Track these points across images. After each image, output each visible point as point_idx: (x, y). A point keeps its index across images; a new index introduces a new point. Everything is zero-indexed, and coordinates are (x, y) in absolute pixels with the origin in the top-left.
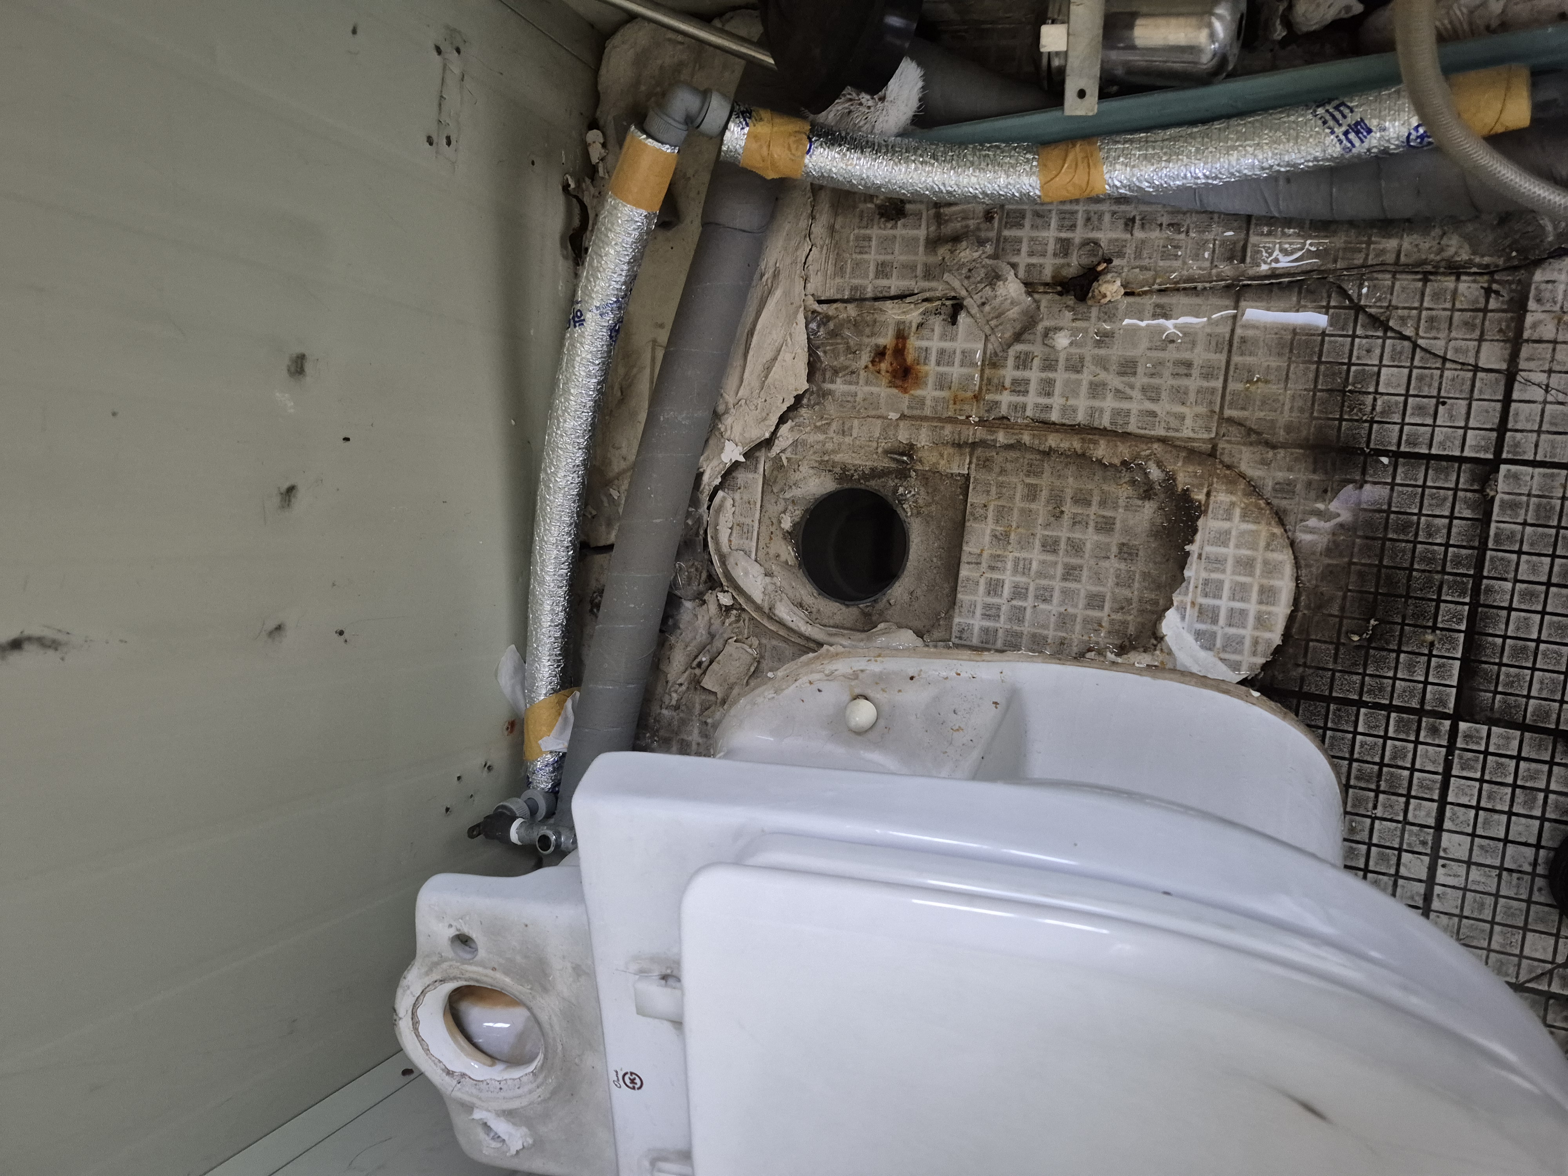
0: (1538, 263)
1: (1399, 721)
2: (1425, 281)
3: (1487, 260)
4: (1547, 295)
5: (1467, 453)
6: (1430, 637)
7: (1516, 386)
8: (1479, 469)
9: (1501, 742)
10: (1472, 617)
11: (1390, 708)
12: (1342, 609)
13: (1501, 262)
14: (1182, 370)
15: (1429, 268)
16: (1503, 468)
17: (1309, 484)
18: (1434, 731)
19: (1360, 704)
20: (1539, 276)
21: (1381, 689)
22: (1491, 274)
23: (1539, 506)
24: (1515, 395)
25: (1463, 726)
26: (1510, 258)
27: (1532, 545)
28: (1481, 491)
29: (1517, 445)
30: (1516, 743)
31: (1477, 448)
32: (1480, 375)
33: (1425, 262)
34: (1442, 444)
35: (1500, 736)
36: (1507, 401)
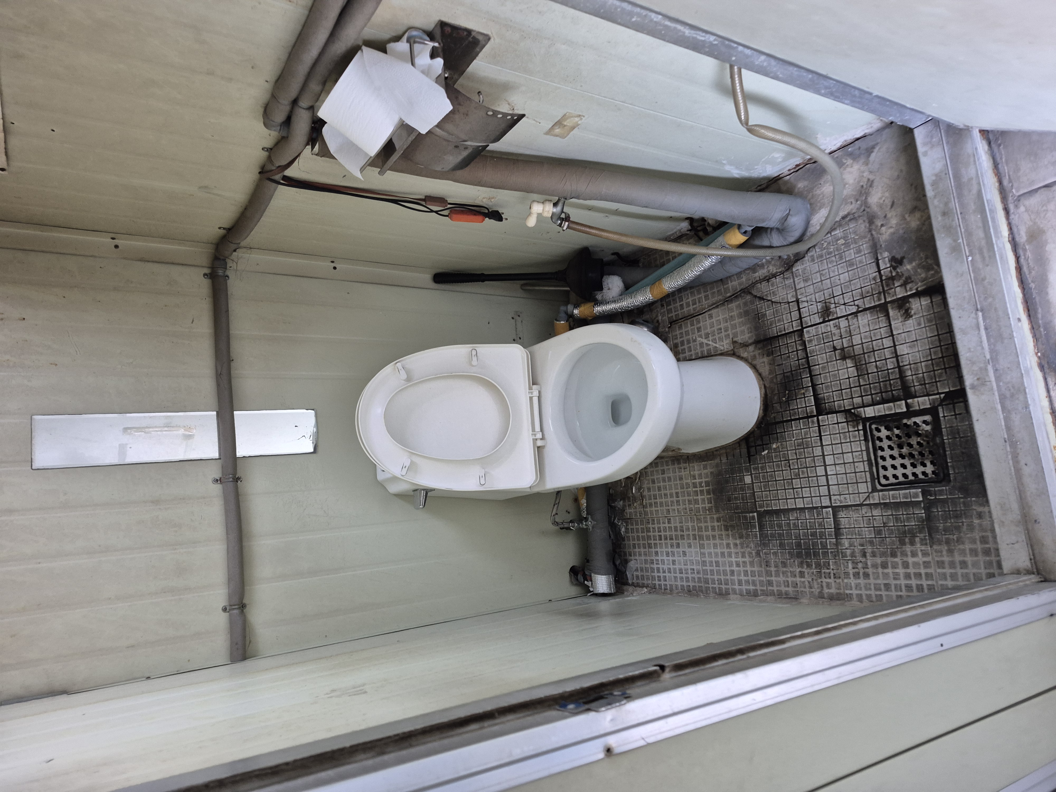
0: (792, 266)
1: (803, 422)
2: (768, 282)
3: (780, 270)
4: (798, 274)
5: (795, 329)
6: (803, 391)
7: (800, 304)
8: (799, 332)
9: (832, 419)
10: (812, 381)
11: (800, 419)
12: (778, 391)
13: (783, 269)
14: (720, 331)
15: (767, 278)
16: (805, 330)
17: (759, 354)
18: (813, 422)
19: (792, 420)
20: (794, 270)
21: (795, 413)
22: (783, 273)
23: (817, 338)
24: (801, 307)
25: (820, 417)
26: (785, 267)
27: (819, 351)
28: (802, 340)
29: (806, 322)
30: (836, 418)
31: (797, 327)
32: (791, 304)
33: (766, 277)
34: (787, 329)
35: (831, 417)
36: (799, 309)
